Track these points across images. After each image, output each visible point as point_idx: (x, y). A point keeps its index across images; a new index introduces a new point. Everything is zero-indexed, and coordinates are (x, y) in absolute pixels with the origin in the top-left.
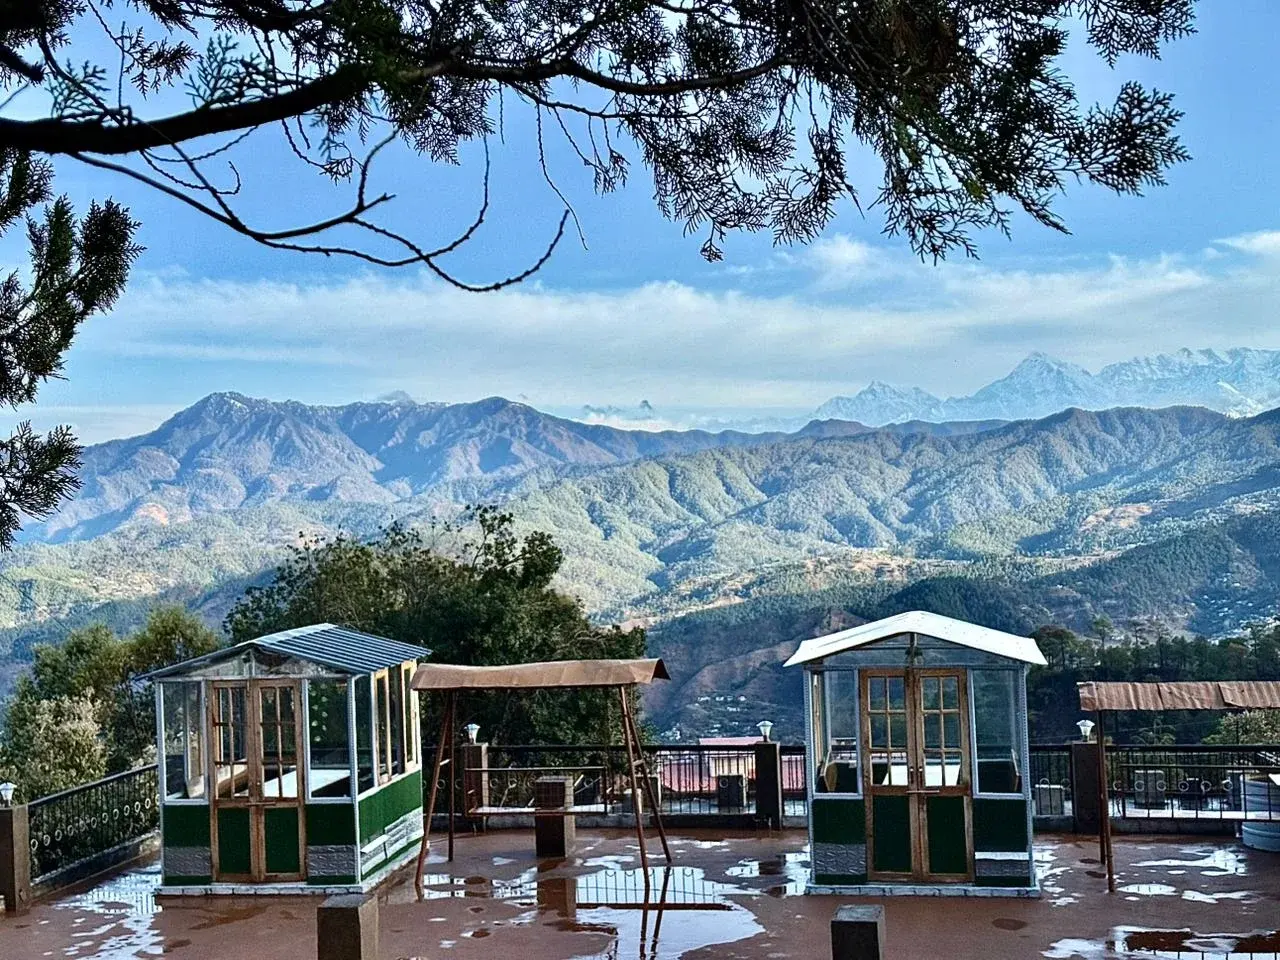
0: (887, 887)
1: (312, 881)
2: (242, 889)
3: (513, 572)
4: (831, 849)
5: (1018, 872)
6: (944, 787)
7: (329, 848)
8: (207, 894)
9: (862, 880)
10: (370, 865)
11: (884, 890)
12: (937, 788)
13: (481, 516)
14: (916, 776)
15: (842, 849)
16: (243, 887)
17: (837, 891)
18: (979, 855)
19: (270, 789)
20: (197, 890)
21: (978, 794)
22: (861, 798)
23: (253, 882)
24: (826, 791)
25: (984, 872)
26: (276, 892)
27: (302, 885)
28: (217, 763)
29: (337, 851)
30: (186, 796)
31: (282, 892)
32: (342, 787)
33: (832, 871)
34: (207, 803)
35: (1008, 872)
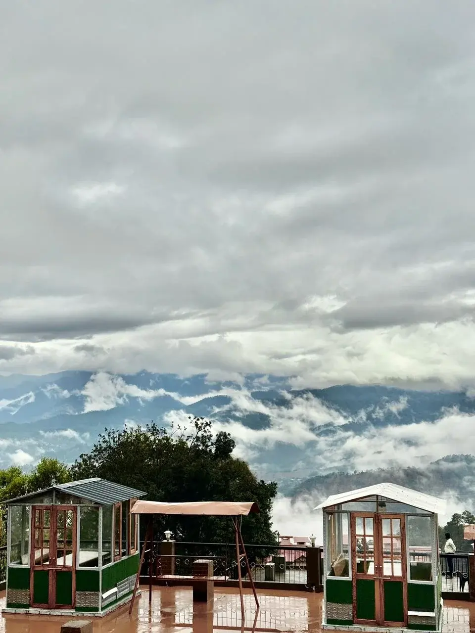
0: (363, 627)
1: (78, 609)
2: (44, 611)
3: (210, 451)
4: (335, 605)
5: (430, 622)
6: (393, 576)
7: (87, 593)
8: (27, 613)
9: (350, 623)
10: (106, 603)
11: (361, 628)
12: (390, 576)
13: (196, 422)
14: (379, 570)
15: (340, 606)
16: (45, 611)
17: (337, 628)
18: (410, 613)
19: (60, 562)
20: (21, 611)
21: (410, 581)
22: (351, 580)
23: (49, 608)
24: (334, 576)
25: (412, 622)
26: (60, 614)
27: (73, 611)
28: (35, 548)
29: (90, 595)
30: (21, 563)
31: (63, 614)
32: (94, 563)
33: (335, 617)
34: (29, 567)
35: (424, 622)
